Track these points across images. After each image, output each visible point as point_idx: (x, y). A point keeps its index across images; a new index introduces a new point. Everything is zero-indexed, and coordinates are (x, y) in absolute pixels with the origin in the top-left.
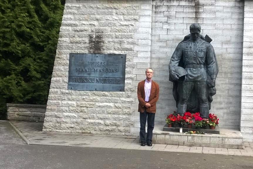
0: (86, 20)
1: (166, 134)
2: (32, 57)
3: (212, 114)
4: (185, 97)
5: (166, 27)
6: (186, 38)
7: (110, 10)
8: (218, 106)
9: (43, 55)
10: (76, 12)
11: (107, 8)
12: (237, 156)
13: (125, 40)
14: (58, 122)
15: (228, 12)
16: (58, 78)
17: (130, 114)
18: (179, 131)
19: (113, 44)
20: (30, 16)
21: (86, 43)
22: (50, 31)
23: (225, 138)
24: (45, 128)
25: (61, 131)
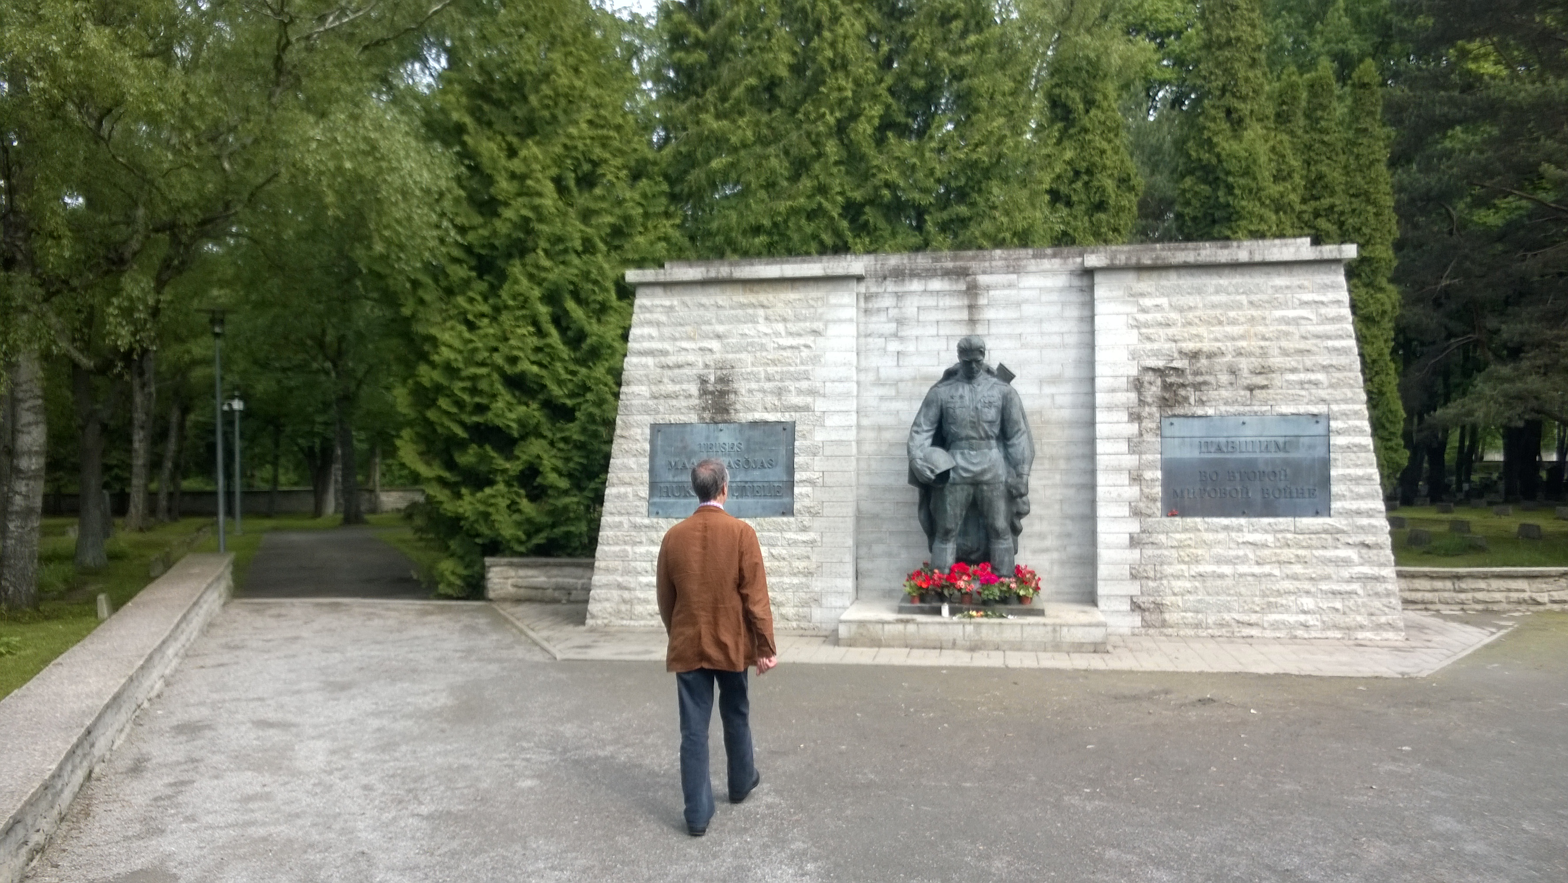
0: (690, 338)
1: (907, 622)
2: (545, 437)
3: (1022, 565)
4: (950, 525)
5: (894, 346)
6: (949, 375)
7: (750, 311)
8: (1035, 544)
9: (573, 430)
10: (663, 318)
11: (742, 306)
12: (1096, 672)
13: (792, 385)
14: (625, 601)
15: (1051, 303)
16: (622, 490)
17: (811, 574)
18: (938, 612)
19: (759, 395)
20: (540, 333)
21: (690, 396)
22: (589, 368)
23: (1061, 626)
24: (593, 617)
25: (632, 623)
